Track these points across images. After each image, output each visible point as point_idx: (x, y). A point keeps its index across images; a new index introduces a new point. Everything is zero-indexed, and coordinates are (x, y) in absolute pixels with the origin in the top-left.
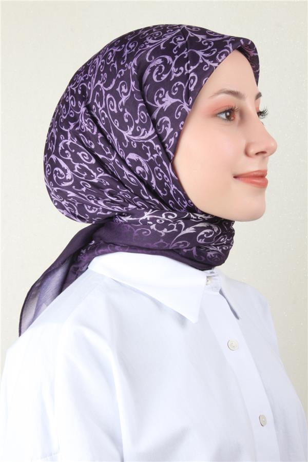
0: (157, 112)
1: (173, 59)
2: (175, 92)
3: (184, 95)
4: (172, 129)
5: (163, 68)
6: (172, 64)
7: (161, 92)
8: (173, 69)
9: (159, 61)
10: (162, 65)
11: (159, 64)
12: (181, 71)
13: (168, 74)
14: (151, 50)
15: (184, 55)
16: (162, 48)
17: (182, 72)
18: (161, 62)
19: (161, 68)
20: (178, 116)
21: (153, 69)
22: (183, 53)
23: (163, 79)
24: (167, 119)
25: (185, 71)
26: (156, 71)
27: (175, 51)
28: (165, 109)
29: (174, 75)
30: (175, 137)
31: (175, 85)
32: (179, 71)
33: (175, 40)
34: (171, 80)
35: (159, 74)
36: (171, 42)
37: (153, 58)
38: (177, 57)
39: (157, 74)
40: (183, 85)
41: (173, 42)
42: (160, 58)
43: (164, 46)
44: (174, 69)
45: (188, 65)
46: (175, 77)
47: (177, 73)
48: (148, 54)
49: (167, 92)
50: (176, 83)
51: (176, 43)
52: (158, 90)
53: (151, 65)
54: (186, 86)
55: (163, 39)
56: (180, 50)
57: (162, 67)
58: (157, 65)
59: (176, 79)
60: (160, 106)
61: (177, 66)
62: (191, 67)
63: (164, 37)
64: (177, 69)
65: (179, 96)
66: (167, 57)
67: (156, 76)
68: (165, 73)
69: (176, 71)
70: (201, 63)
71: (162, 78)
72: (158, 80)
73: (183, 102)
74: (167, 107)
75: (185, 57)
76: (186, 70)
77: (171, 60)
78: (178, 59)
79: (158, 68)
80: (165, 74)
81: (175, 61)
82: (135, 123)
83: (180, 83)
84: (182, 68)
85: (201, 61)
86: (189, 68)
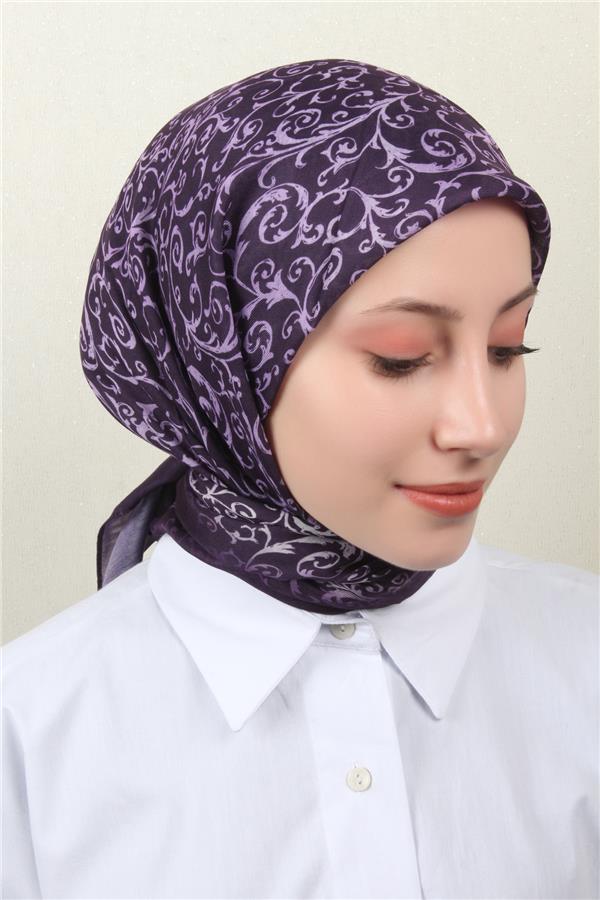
0: (253, 306)
1: (312, 198)
2: (294, 276)
3: (308, 291)
4: (271, 356)
5: (285, 215)
6: (304, 209)
7: (268, 268)
8: (303, 222)
9: (282, 195)
10: (284, 208)
11: (279, 202)
12: (316, 233)
13: (291, 230)
14: (275, 162)
15: (337, 196)
16: (299, 163)
17: (319, 237)
18: (286, 198)
19: (280, 210)
20: (286, 334)
21: (266, 207)
22: (336, 191)
23: (277, 239)
24: (268, 328)
25: (325, 236)
26: (269, 215)
27: (322, 180)
28: (269, 307)
29: (301, 238)
30: (273, 374)
31: (298, 261)
32: (313, 233)
33: (335, 148)
34: (293, 247)
35: (273, 225)
36: (323, 153)
37: (274, 181)
38: (320, 196)
39: (268, 223)
40: (313, 268)
41: (327, 153)
42: (285, 187)
43: (303, 160)
44: (306, 225)
45: (337, 223)
46: (302, 242)
47: (308, 235)
48: (265, 171)
49: (280, 272)
50: (301, 259)
51: (334, 158)
52: (262, 262)
53: (266, 198)
54: (318, 272)
55: (311, 140)
56: (334, 181)
57: (283, 211)
58: (277, 202)
59: (304, 249)
60: (261, 296)
61: (313, 219)
62: (340, 232)
63: (317, 134)
64: (311, 226)
65: (299, 289)
66: (302, 191)
67: (266, 227)
68: (284, 227)
69: (307, 231)
70: (360, 230)
71: (275, 237)
72: (266, 238)
73: (302, 307)
74: (273, 303)
75: (337, 202)
76: (329, 234)
77: (306, 200)
78: (322, 201)
79: (274, 209)
80: (284, 229)
81: (312, 205)
82: (204, 315)
83: (308, 261)
84: (320, 228)
85: (363, 225)
86: (334, 233)
